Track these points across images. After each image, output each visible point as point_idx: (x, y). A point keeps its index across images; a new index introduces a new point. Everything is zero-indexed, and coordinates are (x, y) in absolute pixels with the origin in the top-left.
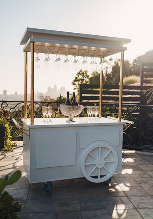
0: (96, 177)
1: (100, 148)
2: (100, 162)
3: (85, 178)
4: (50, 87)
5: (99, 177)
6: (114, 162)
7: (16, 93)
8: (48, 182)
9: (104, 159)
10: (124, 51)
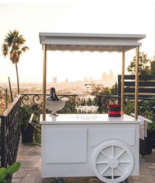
1: (113, 147)
2: (113, 162)
4: (105, 73)
5: (113, 177)
6: (128, 163)
7: (67, 80)
10: (139, 46)
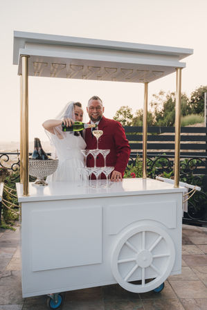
0: (139, 282)
1: (144, 233)
2: (144, 258)
3: (118, 285)
5: (143, 282)
6: (168, 256)
8: (54, 294)
9: (151, 251)
10: (181, 68)
